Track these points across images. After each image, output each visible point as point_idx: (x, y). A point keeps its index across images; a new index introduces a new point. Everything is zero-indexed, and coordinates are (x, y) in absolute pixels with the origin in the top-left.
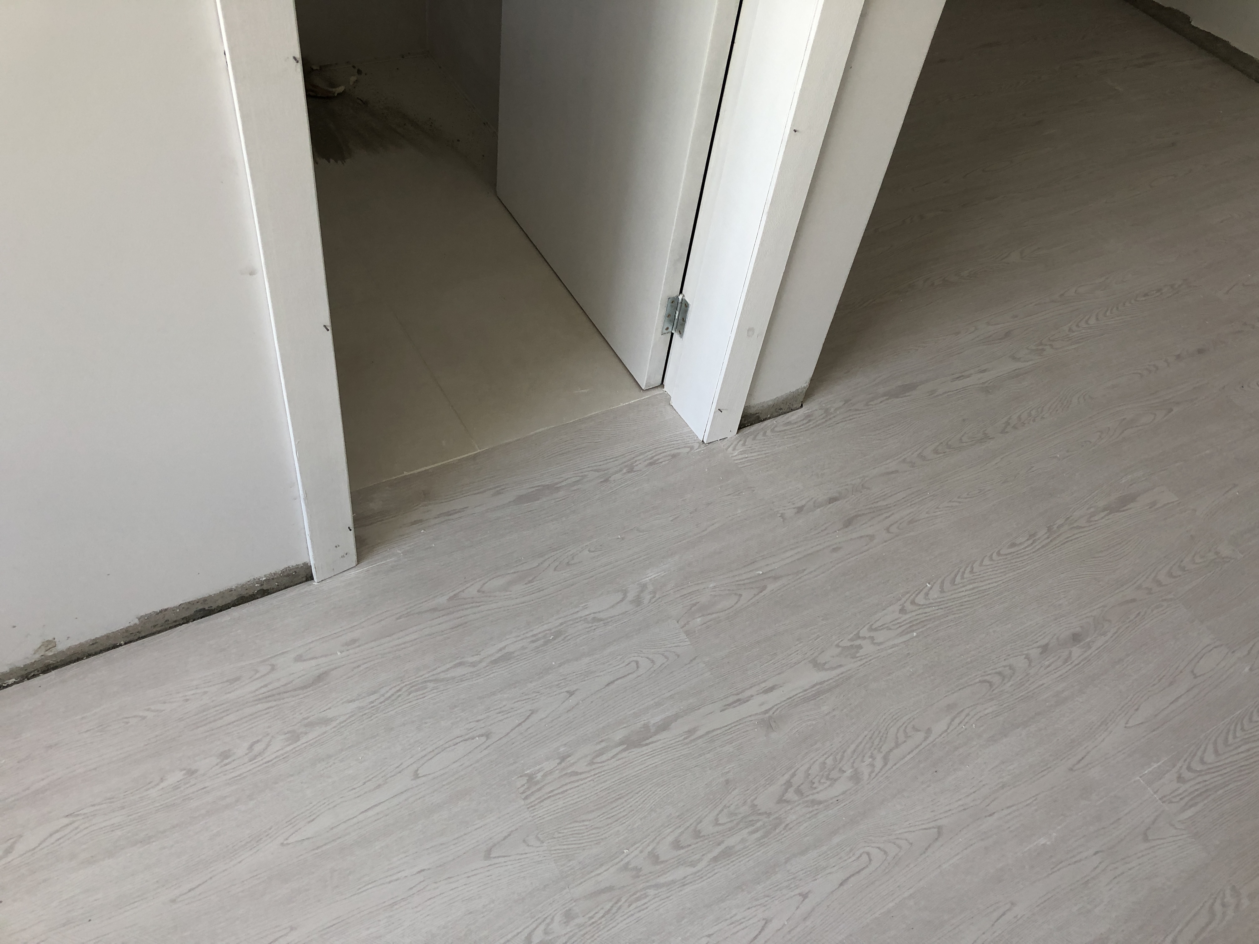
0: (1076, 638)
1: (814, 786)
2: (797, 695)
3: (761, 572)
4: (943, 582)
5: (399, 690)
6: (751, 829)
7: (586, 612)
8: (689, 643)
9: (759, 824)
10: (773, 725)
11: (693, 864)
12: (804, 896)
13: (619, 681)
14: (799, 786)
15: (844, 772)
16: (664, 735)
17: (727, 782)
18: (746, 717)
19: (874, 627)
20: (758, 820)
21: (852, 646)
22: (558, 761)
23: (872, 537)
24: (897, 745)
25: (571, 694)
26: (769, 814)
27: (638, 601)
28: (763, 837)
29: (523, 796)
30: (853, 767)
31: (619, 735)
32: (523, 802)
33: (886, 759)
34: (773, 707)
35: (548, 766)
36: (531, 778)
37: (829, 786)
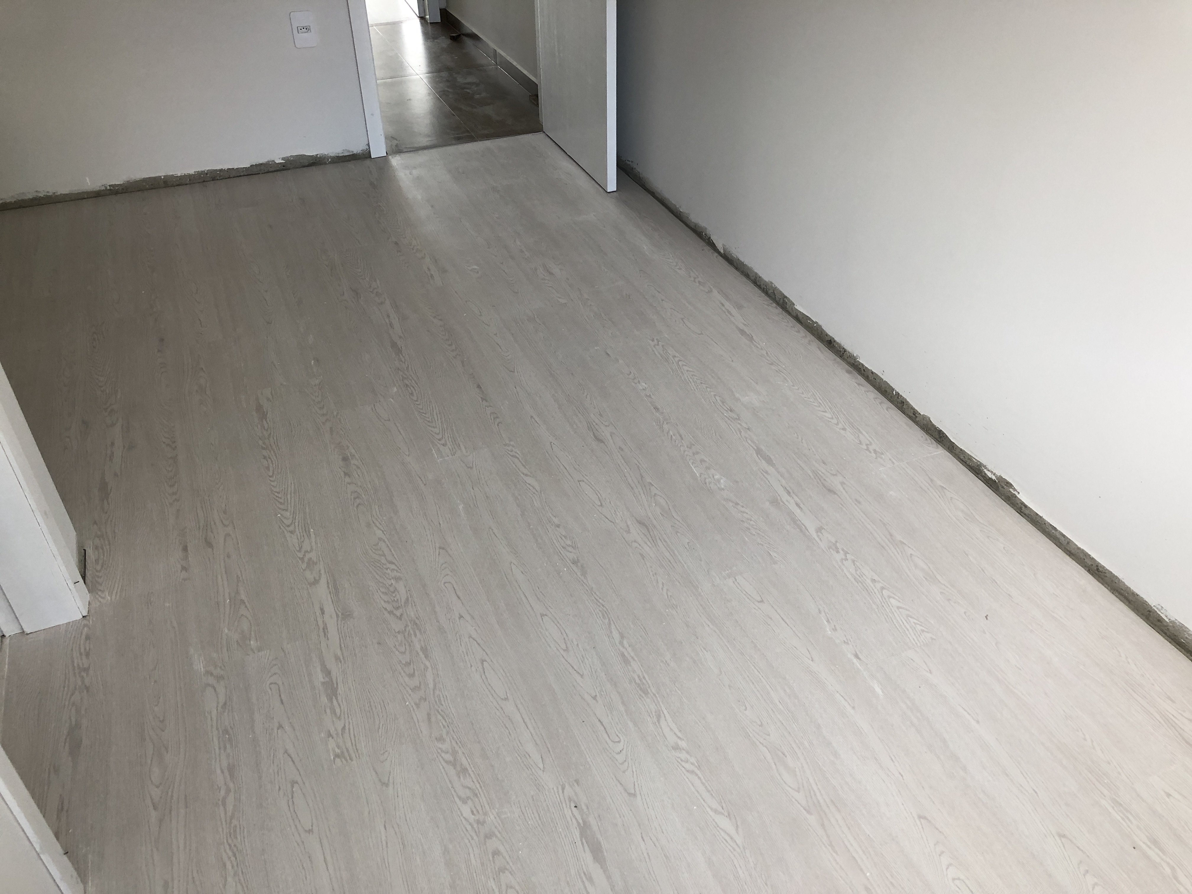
0: (345, 459)
1: (396, 600)
2: (331, 598)
3: (229, 600)
4: (280, 509)
5: (230, 845)
6: (413, 636)
7: (214, 712)
8: (268, 651)
9: (412, 632)
10: (348, 613)
11: (426, 668)
12: (461, 617)
13: (283, 696)
14: (394, 608)
15: (392, 584)
16: (334, 674)
17: (379, 643)
18: (338, 627)
19: (298, 549)
20: (409, 631)
21: (307, 563)
22: (330, 738)
23: (228, 535)
24: (384, 555)
25: (280, 727)
26: (407, 626)
27: (219, 678)
28: (420, 630)
29: (349, 761)
30: (390, 579)
31: (324, 699)
32: (354, 762)
33: (391, 563)
34: (336, 611)
35: (332, 744)
36: (337, 756)
37: (398, 592)
